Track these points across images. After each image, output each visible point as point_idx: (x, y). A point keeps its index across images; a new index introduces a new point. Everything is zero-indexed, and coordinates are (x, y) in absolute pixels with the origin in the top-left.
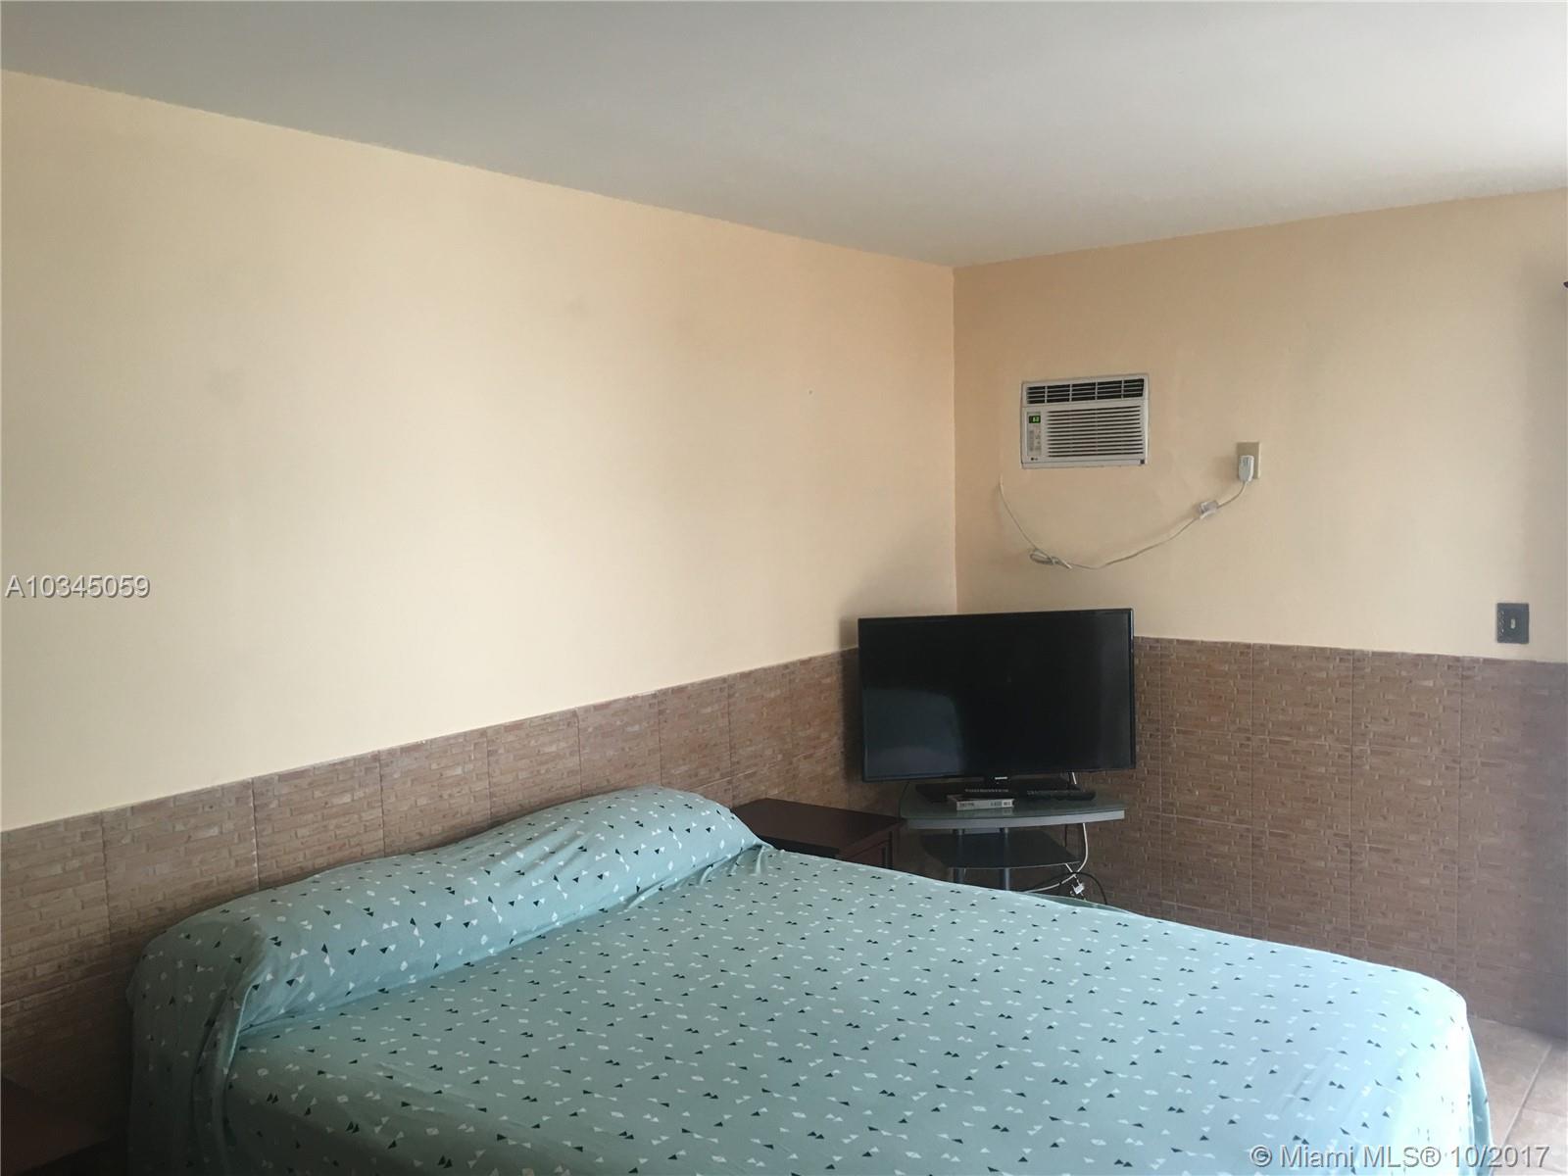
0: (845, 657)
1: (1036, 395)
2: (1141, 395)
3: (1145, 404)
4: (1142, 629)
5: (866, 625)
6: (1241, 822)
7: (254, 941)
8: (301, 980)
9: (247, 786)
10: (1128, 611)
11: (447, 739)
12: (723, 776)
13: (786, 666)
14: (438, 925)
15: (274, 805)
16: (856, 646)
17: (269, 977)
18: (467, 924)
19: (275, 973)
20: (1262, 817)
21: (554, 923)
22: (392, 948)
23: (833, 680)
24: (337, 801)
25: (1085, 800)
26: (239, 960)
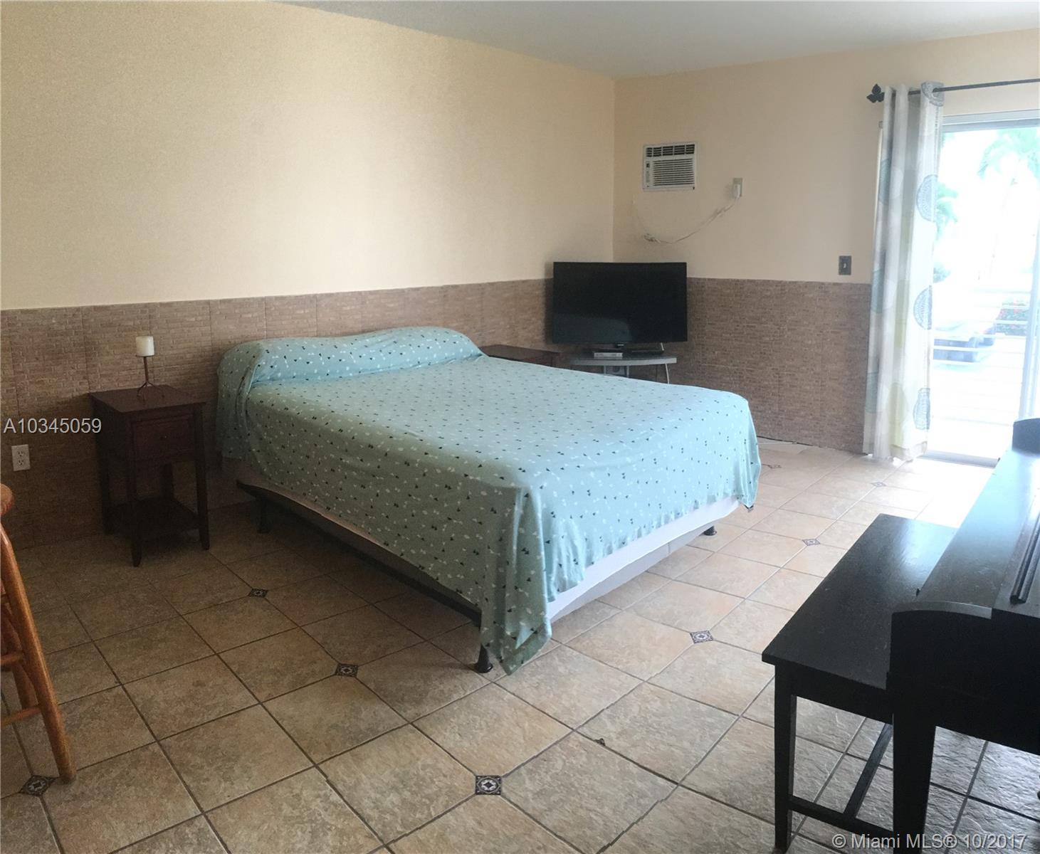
0: (546, 281)
1: (650, 152)
2: (693, 153)
3: (694, 157)
4: (691, 273)
5: (558, 266)
6: (734, 366)
7: (260, 351)
8: (276, 366)
9: (263, 299)
10: (684, 265)
11: (344, 293)
12: (477, 331)
13: (513, 282)
14: (329, 358)
15: (273, 309)
16: (552, 277)
17: (264, 363)
18: (340, 360)
19: (266, 362)
20: (744, 363)
21: (378, 369)
22: (311, 362)
23: (540, 292)
24: (298, 312)
25: (660, 354)
26: (254, 357)
